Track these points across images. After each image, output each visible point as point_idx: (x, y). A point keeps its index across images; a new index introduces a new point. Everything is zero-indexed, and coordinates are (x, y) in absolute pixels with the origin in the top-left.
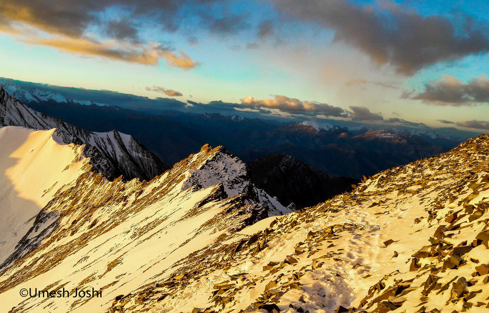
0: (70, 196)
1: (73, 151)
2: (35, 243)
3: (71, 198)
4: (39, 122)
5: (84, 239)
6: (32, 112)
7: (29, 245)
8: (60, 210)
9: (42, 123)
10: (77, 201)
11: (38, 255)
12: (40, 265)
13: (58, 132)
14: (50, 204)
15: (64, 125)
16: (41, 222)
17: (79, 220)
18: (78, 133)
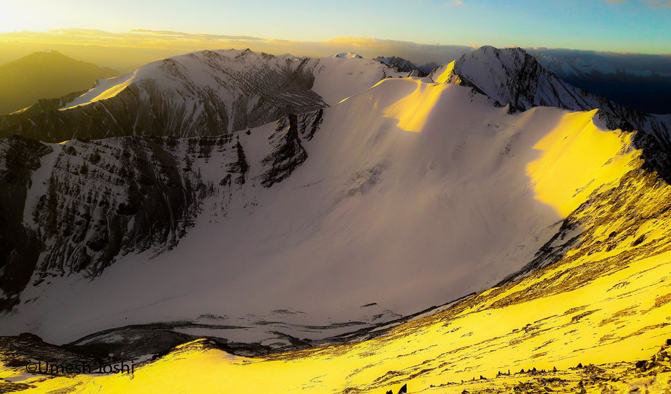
0: (610, 200)
1: (620, 139)
2: (560, 253)
3: (610, 203)
4: (577, 102)
5: (625, 259)
6: (570, 88)
7: (552, 255)
8: (596, 215)
9: (581, 102)
10: (618, 207)
11: (562, 268)
12: (564, 281)
13: (601, 114)
14: (582, 207)
15: (610, 105)
16: (569, 227)
17: (619, 232)
18: (628, 116)
